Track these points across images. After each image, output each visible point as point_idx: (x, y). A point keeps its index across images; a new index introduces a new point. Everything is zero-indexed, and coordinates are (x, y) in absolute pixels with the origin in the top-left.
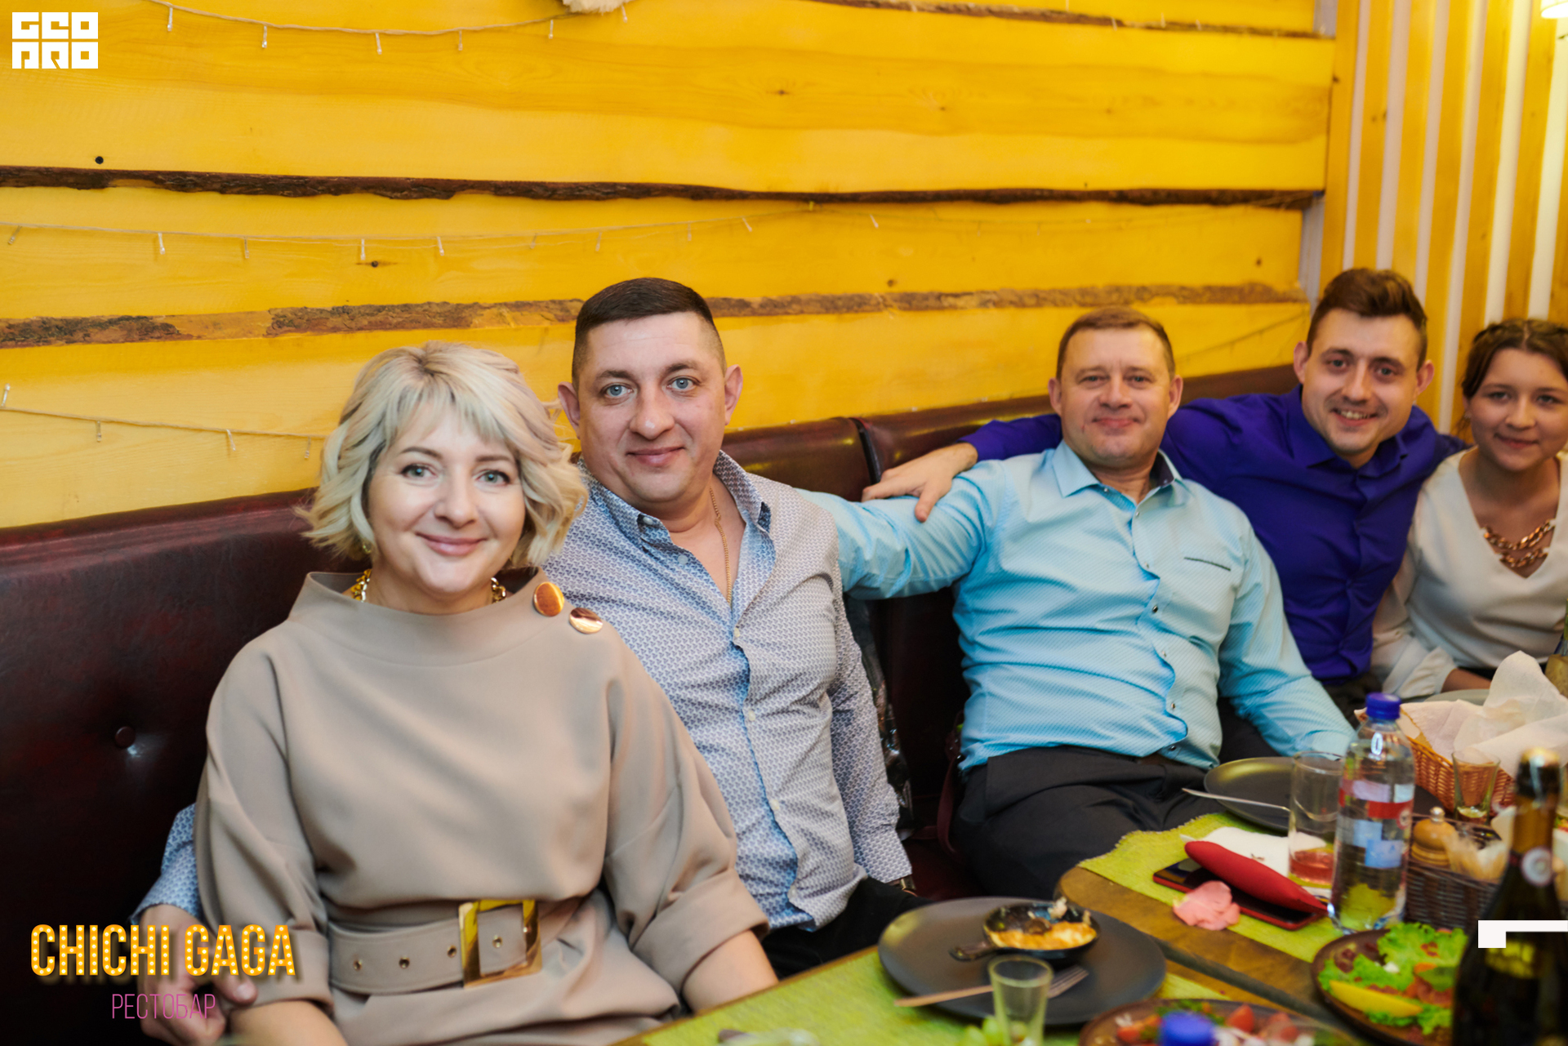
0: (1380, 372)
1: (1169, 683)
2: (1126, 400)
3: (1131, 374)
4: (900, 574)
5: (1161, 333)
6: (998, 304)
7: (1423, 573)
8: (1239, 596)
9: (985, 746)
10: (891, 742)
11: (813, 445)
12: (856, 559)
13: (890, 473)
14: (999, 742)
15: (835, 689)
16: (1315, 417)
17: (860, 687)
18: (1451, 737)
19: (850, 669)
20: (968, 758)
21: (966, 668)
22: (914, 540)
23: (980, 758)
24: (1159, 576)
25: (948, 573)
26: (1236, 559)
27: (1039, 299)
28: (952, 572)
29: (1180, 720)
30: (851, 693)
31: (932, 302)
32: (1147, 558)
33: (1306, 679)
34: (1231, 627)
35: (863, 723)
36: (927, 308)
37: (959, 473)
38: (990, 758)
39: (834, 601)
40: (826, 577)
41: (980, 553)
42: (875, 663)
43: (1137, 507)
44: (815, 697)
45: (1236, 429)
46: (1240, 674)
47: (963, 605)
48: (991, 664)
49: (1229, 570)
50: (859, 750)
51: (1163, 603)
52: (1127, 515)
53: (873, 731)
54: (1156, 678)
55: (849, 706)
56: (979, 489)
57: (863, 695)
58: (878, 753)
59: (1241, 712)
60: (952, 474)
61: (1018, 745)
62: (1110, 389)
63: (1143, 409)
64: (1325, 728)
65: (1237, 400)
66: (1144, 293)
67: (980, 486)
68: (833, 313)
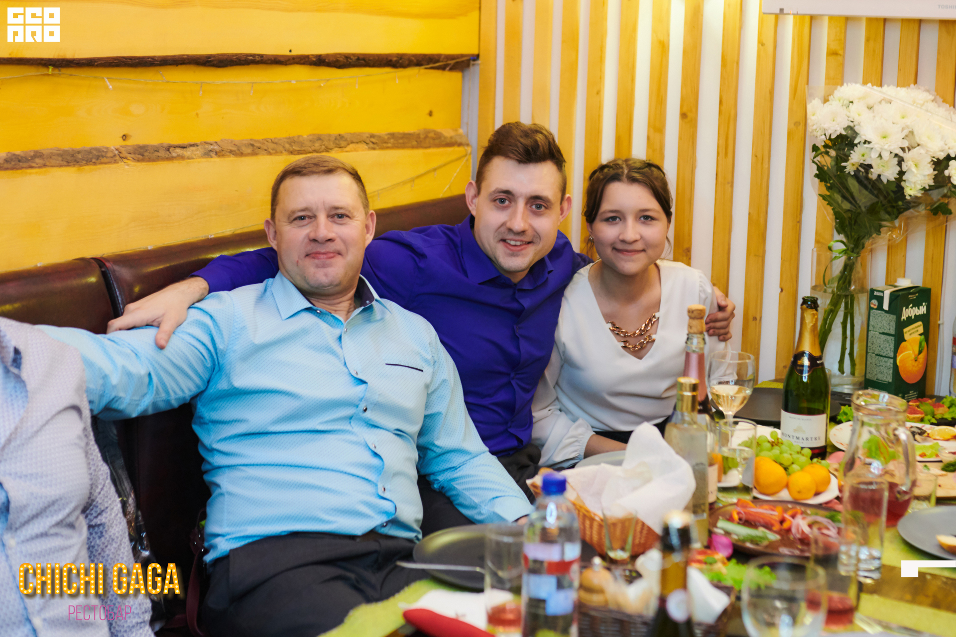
0: (534, 207)
1: (380, 470)
2: (331, 235)
3: (333, 212)
4: (144, 395)
5: (356, 177)
6: (219, 154)
7: (567, 362)
8: (429, 392)
9: (227, 540)
10: (141, 544)
11: (59, 285)
12: (104, 385)
13: (131, 306)
14: (238, 535)
15: (88, 508)
16: (487, 246)
17: (109, 502)
18: (598, 494)
19: (100, 487)
20: (211, 551)
21: (206, 472)
22: (156, 365)
23: (223, 551)
24: (367, 381)
25: (187, 391)
26: (426, 361)
27: (255, 148)
28: (190, 390)
29: (391, 501)
30: (102, 509)
31: (162, 153)
32: (355, 366)
33: (484, 455)
34: (426, 417)
35: (114, 534)
36: (158, 159)
37: (193, 304)
38: (231, 551)
39: (85, 429)
40: (76, 408)
41: (214, 372)
42: (124, 475)
43: (345, 324)
44: (72, 519)
45: (422, 256)
46: (434, 455)
47: (201, 418)
48: (228, 467)
49: (422, 371)
50: (112, 559)
51: (371, 403)
52: (337, 332)
53: (123, 540)
54: (369, 467)
55: (101, 520)
56: (211, 317)
57: (112, 509)
58: (129, 559)
59: (436, 486)
60: (187, 306)
61: (255, 536)
62: (317, 227)
63: (344, 241)
64: (503, 494)
65: (420, 231)
66: (341, 141)
67: (212, 314)
68: (74, 165)
